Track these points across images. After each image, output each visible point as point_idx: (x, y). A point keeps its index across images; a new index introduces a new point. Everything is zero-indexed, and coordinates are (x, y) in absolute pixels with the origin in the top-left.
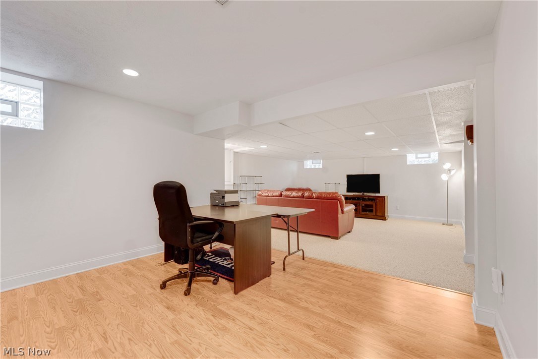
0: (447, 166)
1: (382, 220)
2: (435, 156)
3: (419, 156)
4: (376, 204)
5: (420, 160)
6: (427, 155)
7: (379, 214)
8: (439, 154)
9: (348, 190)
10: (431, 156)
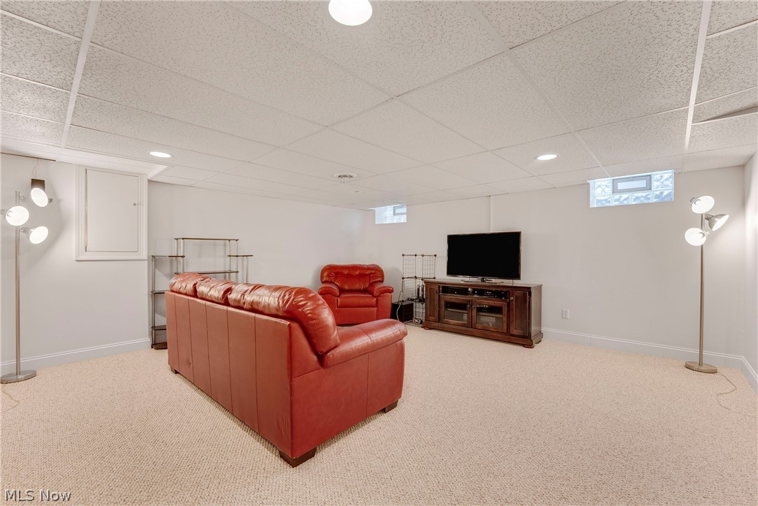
0: (704, 205)
1: (524, 346)
2: (663, 182)
3: (621, 186)
4: (509, 305)
5: (625, 196)
6: (642, 184)
7: (515, 332)
8: (677, 176)
9: (451, 271)
10: (655, 184)
